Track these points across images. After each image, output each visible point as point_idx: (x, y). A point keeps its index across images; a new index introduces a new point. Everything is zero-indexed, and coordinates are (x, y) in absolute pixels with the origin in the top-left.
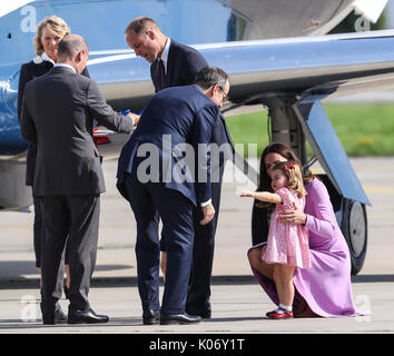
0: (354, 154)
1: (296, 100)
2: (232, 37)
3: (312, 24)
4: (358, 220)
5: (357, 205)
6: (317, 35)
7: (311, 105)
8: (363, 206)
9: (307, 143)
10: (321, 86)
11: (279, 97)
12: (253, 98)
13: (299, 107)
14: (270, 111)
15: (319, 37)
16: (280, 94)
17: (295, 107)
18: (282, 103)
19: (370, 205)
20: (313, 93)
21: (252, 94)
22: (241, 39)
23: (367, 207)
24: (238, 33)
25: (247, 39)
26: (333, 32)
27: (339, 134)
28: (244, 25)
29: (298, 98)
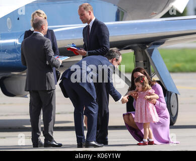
0: (172, 71)
1: (146, 48)
2: (118, 19)
3: (153, 14)
4: (174, 101)
5: (173, 94)
6: (156, 18)
7: (153, 49)
8: (176, 94)
9: (151, 67)
10: (158, 41)
11: (139, 46)
12: (127, 47)
13: (148, 50)
14: (135, 52)
15: (157, 19)
16: (139, 45)
17: (146, 51)
18: (140, 49)
19: (179, 94)
20: (154, 44)
21: (127, 45)
22: (122, 20)
23: (178, 95)
24: (120, 17)
25: (124, 20)
26: (163, 17)
27: (166, 62)
28: (123, 14)
29: (147, 46)
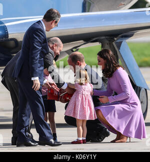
0: (140, 66)
1: (114, 40)
2: (84, 10)
3: (122, 5)
4: (144, 97)
5: (143, 90)
6: (124, 9)
7: (121, 42)
8: (146, 90)
9: (119, 60)
10: (127, 33)
11: (107, 39)
12: (94, 39)
13: (116, 43)
14: (102, 45)
15: (125, 10)
16: (107, 37)
17: (114, 43)
18: (108, 42)
19: (149, 90)
20: (122, 37)
21: (94, 38)
22: (88, 11)
23: (148, 91)
24: (87, 8)
25: (91, 12)
26: (132, 8)
27: (134, 56)
28: (90, 4)
29: (115, 39)
